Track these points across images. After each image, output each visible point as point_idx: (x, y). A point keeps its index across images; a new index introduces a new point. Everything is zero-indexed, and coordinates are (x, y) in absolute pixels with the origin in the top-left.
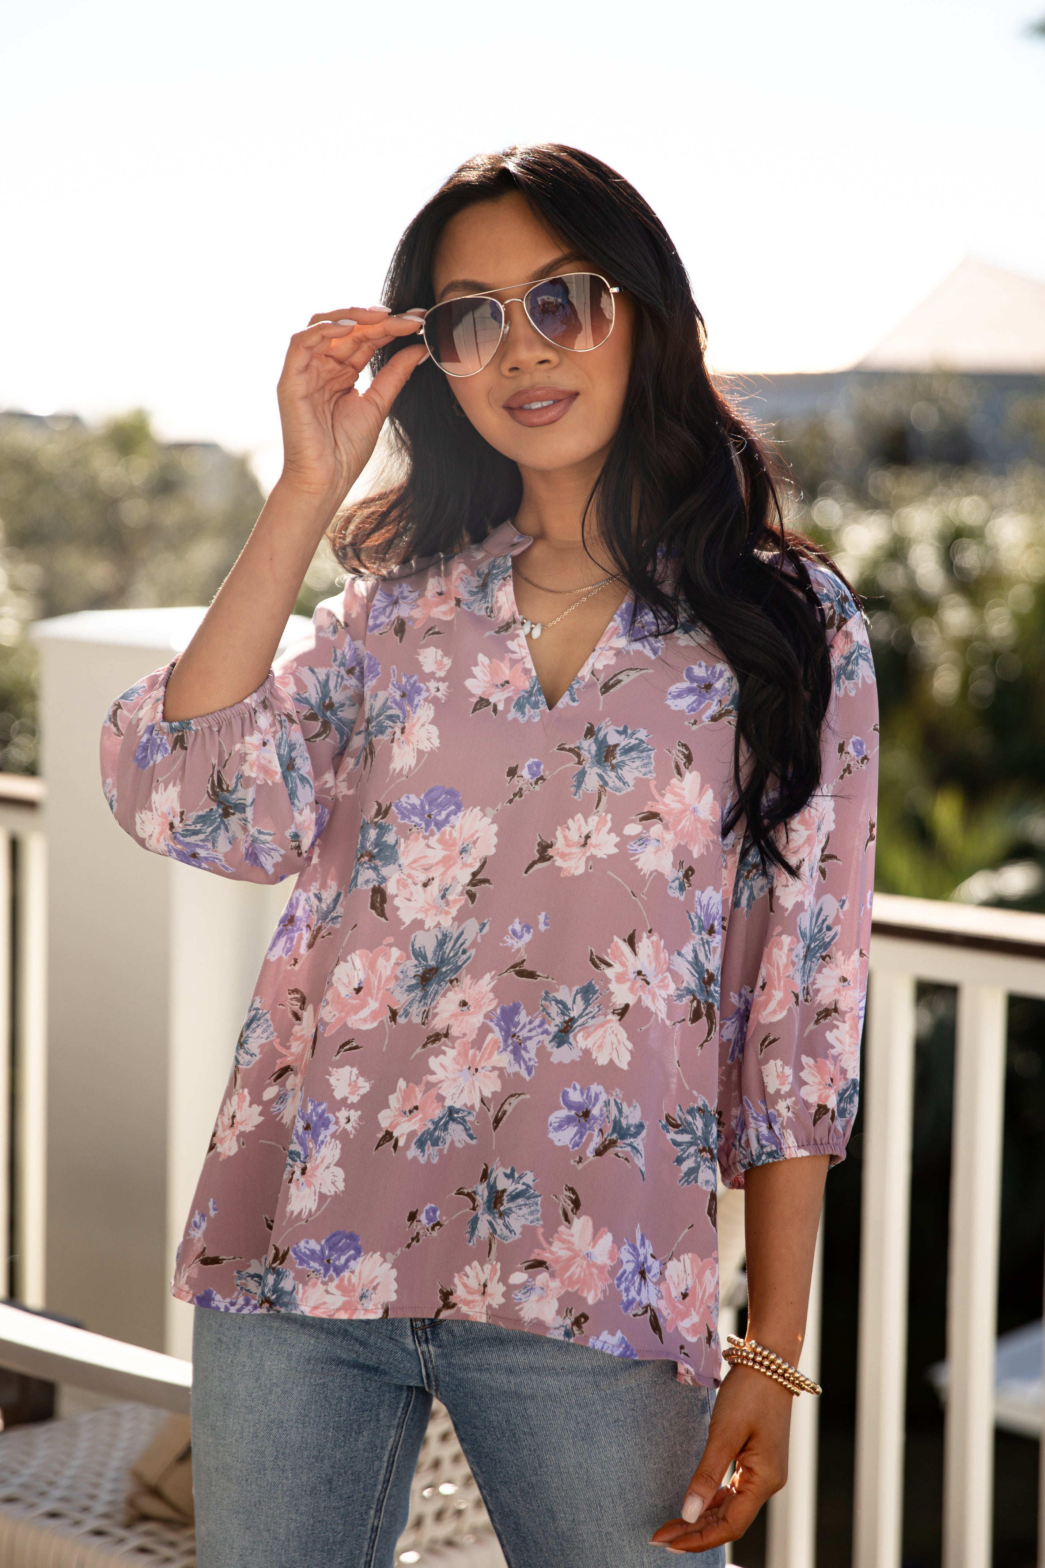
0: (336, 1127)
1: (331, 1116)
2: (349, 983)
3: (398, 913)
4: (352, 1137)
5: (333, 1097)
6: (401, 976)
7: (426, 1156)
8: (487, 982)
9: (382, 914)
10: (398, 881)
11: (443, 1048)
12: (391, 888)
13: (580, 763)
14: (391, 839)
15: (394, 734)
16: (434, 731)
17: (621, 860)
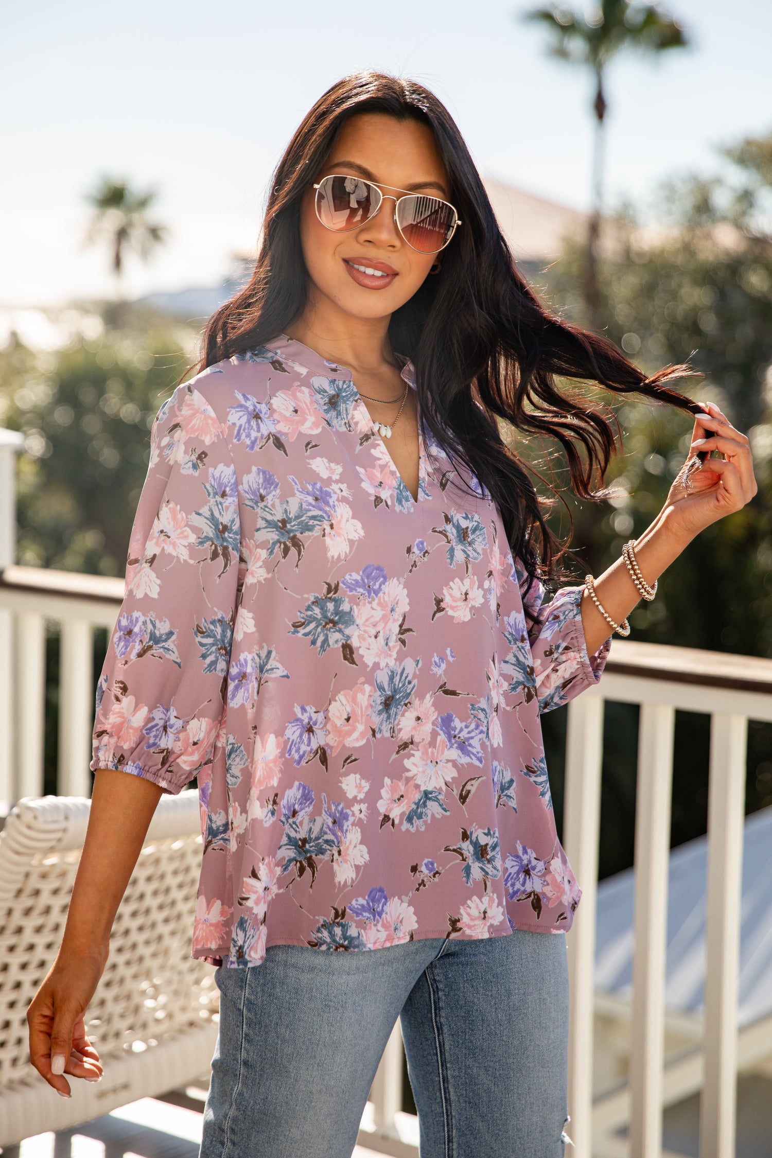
0: (353, 818)
1: (348, 811)
2: (341, 716)
3: (364, 659)
4: (365, 822)
5: (347, 798)
6: (373, 704)
7: (415, 827)
8: (428, 700)
9: (353, 662)
10: (359, 637)
11: (412, 752)
12: (355, 643)
13: (449, 542)
14: (345, 607)
15: (324, 529)
16: (358, 524)
17: (487, 606)
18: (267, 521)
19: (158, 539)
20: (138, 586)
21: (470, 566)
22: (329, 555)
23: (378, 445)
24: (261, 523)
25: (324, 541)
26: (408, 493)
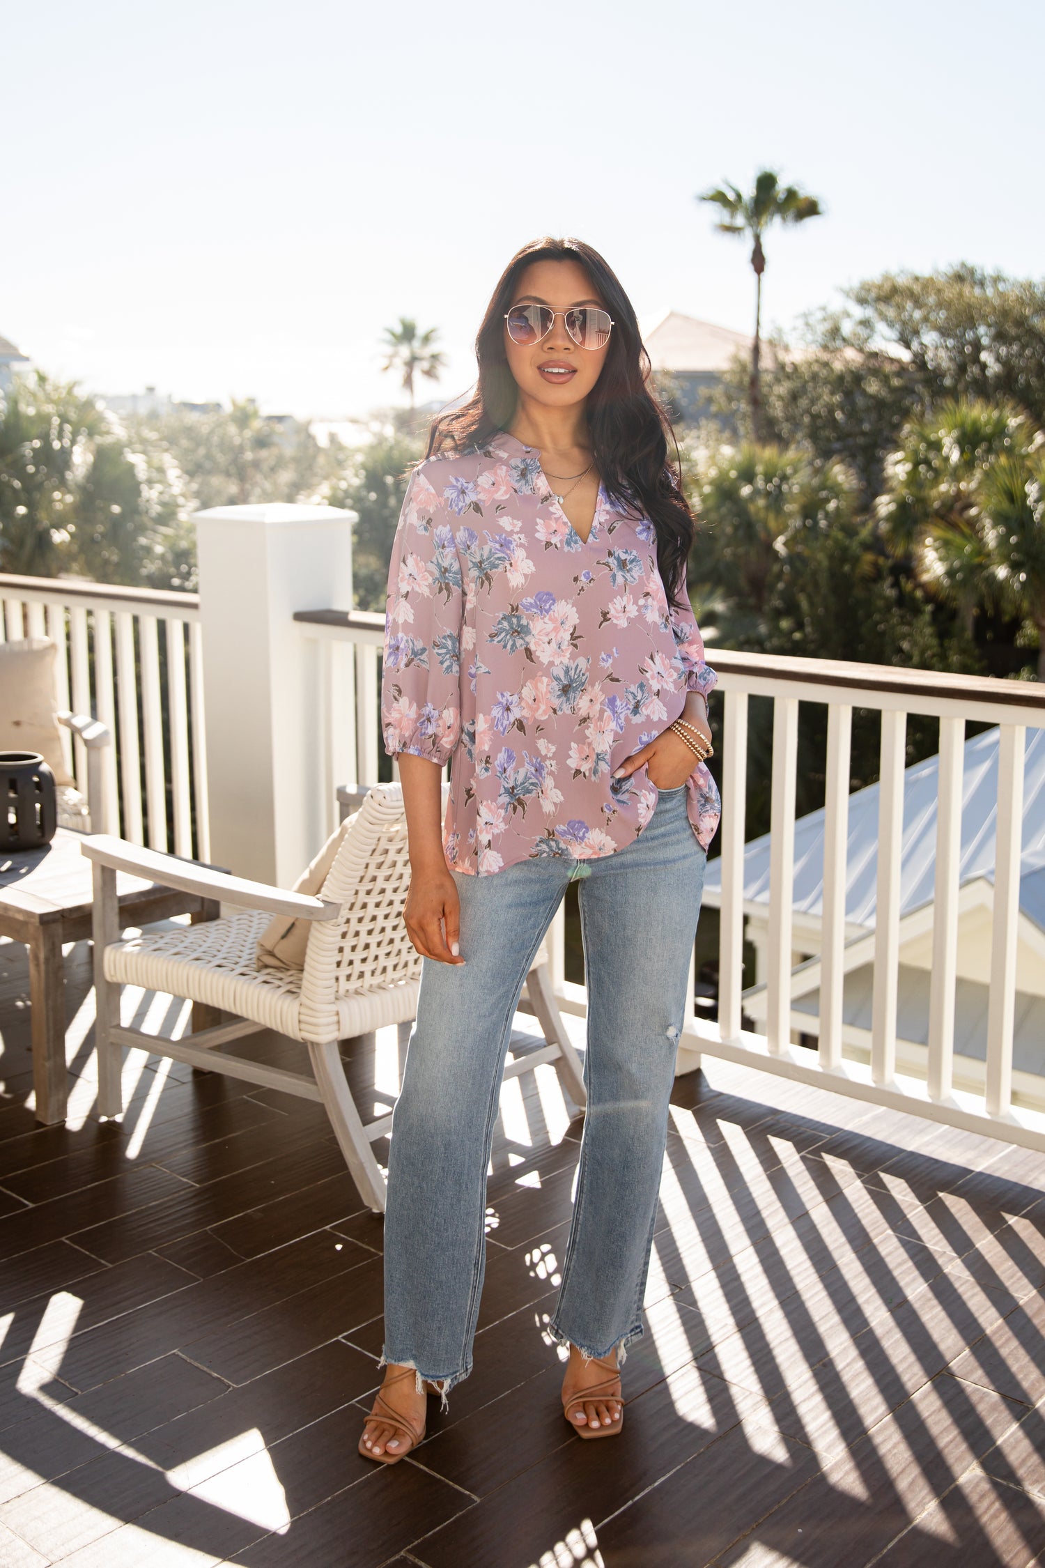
0: (548, 769)
1: (544, 764)
2: (530, 697)
3: (540, 659)
4: (556, 773)
5: (541, 754)
6: (552, 691)
8: (597, 686)
9: (532, 661)
10: (535, 643)
11: (588, 725)
12: (533, 647)
13: (611, 571)
14: (524, 622)
15: (506, 566)
16: (531, 563)
17: (641, 617)
18: (473, 563)
19: (408, 581)
20: (399, 616)
21: (627, 587)
22: (511, 585)
23: (554, 503)
24: (470, 565)
25: (507, 575)
26: (578, 538)
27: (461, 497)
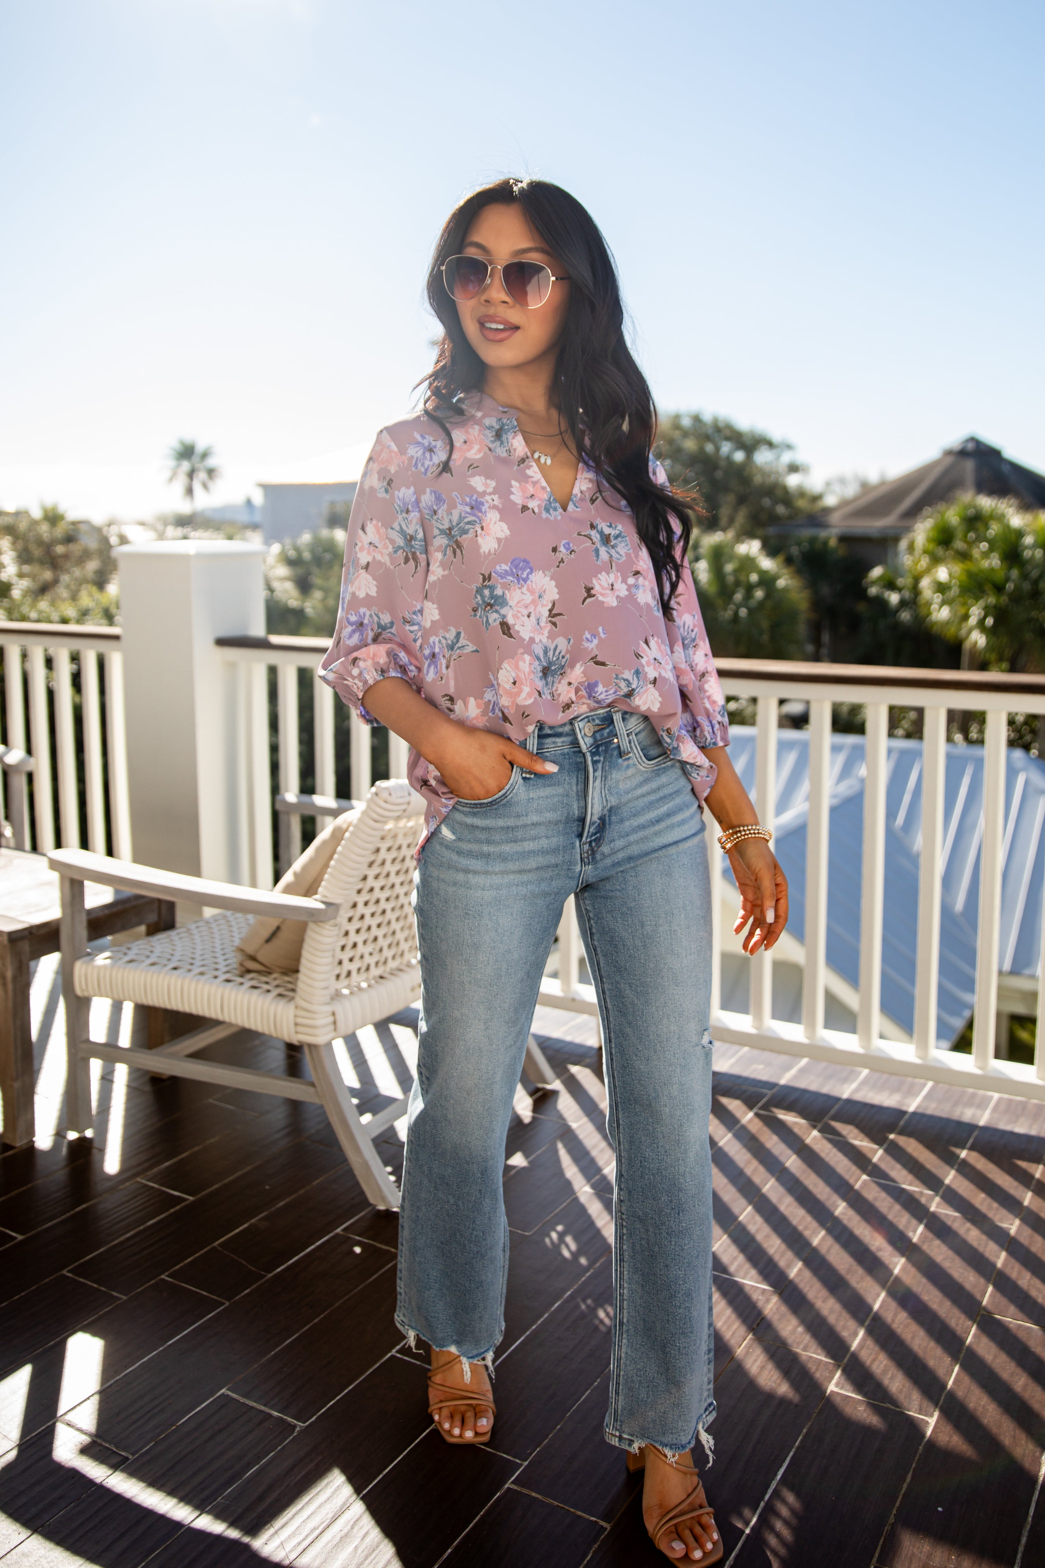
2: (508, 680)
3: (520, 634)
6: (532, 672)
8: (578, 669)
9: (510, 636)
10: (511, 616)
12: (508, 621)
13: (593, 544)
14: (499, 592)
15: (476, 532)
16: (504, 526)
17: (631, 598)
18: (440, 529)
19: (368, 550)
20: (359, 588)
21: (613, 564)
22: (482, 551)
23: (532, 466)
24: (436, 532)
25: (477, 541)
26: (557, 505)
27: (428, 455)
